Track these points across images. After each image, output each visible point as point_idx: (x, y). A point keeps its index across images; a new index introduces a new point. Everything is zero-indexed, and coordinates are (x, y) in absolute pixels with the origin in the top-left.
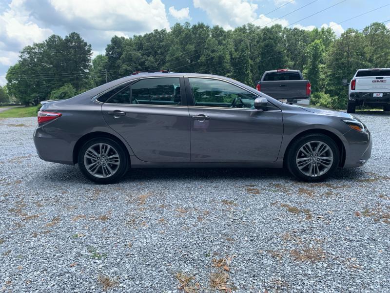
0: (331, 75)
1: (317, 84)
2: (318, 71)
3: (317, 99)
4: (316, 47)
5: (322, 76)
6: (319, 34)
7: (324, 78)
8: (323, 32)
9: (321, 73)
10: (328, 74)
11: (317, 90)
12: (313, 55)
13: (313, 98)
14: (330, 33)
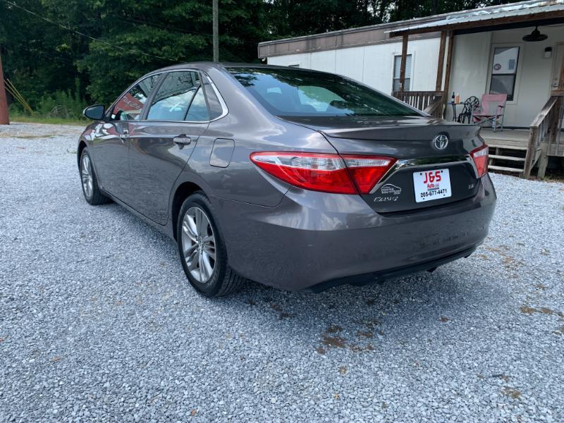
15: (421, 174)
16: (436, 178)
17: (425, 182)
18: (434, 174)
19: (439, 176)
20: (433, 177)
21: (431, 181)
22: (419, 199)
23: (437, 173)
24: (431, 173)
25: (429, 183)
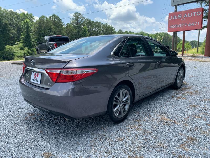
0: (37, 39)
1: (31, 44)
2: (30, 37)
3: (33, 52)
4: (27, 23)
5: (33, 40)
6: (26, 16)
7: (34, 40)
8: (28, 15)
9: (32, 38)
10: (35, 38)
11: (31, 47)
12: (26, 27)
13: (31, 52)
14: (31, 16)
15: (33, 73)
16: (37, 76)
17: (34, 76)
18: (37, 74)
19: (38, 75)
20: (36, 75)
21: (36, 76)
22: (31, 81)
23: (38, 74)
24: (36, 73)
25: (35, 76)
